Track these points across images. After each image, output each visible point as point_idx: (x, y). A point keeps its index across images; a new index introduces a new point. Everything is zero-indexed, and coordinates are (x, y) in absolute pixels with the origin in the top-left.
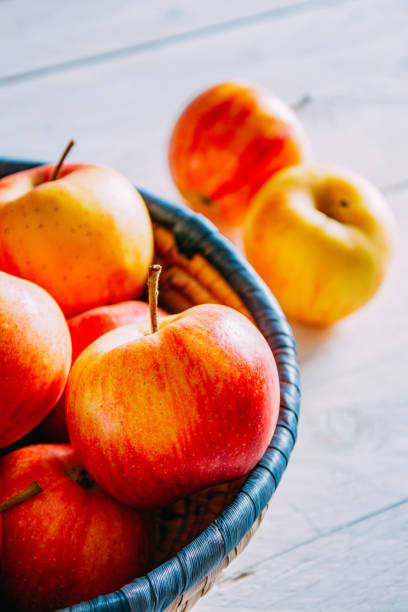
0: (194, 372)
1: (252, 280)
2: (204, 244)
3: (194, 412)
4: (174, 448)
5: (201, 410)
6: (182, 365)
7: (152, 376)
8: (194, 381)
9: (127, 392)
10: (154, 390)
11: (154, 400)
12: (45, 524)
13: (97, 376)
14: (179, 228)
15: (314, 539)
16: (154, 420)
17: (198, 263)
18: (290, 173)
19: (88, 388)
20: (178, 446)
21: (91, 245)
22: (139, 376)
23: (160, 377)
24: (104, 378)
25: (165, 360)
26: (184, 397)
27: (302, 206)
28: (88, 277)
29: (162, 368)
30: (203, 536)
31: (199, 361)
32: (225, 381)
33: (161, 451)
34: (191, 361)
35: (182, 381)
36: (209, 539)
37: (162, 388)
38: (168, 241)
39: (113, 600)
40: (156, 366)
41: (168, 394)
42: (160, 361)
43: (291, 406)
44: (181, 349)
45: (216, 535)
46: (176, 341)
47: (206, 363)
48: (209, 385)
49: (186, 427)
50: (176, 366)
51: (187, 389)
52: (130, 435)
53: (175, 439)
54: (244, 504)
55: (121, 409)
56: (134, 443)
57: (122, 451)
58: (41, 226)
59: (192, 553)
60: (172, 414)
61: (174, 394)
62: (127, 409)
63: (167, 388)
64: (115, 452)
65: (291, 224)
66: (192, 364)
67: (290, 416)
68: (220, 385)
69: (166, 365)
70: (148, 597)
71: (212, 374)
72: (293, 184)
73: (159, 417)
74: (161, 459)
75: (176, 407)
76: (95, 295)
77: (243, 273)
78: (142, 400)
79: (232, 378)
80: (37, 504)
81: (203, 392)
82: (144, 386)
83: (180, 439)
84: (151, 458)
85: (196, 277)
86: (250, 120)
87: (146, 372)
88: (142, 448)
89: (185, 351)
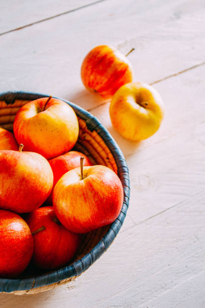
0: (96, 196)
1: (114, 145)
2: (97, 129)
3: (96, 209)
4: (89, 219)
5: (98, 208)
6: (92, 194)
7: (82, 197)
8: (96, 200)
9: (74, 202)
10: (83, 202)
11: (83, 205)
12: (47, 240)
13: (64, 195)
14: (88, 121)
15: (133, 226)
16: (83, 212)
17: (95, 134)
18: (127, 86)
19: (61, 199)
20: (91, 219)
21: (59, 135)
22: (78, 197)
23: (85, 198)
24: (66, 197)
25: (87, 192)
26: (93, 205)
27: (131, 102)
28: (57, 146)
29: (86, 195)
30: (98, 245)
31: (98, 193)
32: (106, 199)
33: (85, 221)
34: (95, 192)
35: (92, 200)
36: (101, 246)
37: (86, 202)
38: (84, 124)
39: (71, 269)
40: (84, 194)
41: (88, 204)
42: (85, 193)
43: (127, 195)
44: (92, 188)
45: (103, 245)
46: (90, 185)
47: (100, 193)
48: (101, 200)
49: (93, 214)
50: (90, 194)
51: (94, 202)
52: (75, 216)
53: (90, 217)
54: (112, 232)
55: (72, 208)
56: (76, 218)
57: (72, 220)
58: (41, 130)
59: (95, 251)
60: (89, 210)
61: (89, 204)
62: (74, 208)
63: (87, 202)
64: (70, 220)
65: (127, 109)
66: (96, 194)
67: (127, 198)
68: (105, 200)
69: (87, 194)
70: (81, 267)
71: (102, 197)
72: (127, 92)
73: (85, 211)
74: (85, 223)
75: (90, 208)
76: (60, 151)
77: (111, 141)
78: (79, 206)
79: (108, 197)
80: (44, 233)
81: (99, 203)
82: (80, 201)
83: (91, 217)
84: (82, 223)
85: (94, 138)
86: (112, 65)
87: (80, 196)
88: (79, 220)
89: (93, 189)
